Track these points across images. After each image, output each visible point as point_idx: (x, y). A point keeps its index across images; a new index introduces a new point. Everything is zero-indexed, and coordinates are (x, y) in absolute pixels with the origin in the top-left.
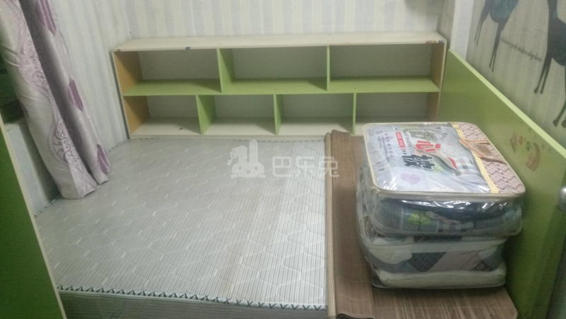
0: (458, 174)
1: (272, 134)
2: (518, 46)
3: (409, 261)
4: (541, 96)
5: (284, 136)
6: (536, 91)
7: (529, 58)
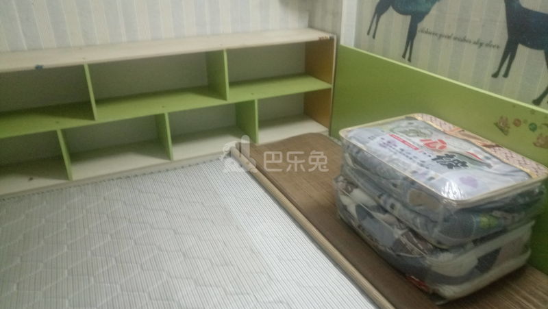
0: (489, 166)
1: (167, 161)
2: (454, 36)
3: (476, 267)
4: (506, 80)
5: (180, 161)
6: (495, 75)
7: (476, 46)
